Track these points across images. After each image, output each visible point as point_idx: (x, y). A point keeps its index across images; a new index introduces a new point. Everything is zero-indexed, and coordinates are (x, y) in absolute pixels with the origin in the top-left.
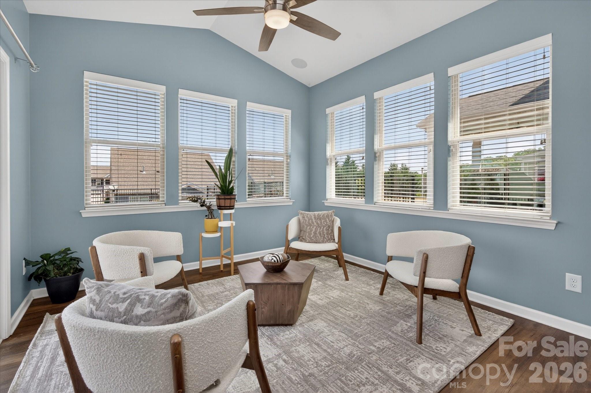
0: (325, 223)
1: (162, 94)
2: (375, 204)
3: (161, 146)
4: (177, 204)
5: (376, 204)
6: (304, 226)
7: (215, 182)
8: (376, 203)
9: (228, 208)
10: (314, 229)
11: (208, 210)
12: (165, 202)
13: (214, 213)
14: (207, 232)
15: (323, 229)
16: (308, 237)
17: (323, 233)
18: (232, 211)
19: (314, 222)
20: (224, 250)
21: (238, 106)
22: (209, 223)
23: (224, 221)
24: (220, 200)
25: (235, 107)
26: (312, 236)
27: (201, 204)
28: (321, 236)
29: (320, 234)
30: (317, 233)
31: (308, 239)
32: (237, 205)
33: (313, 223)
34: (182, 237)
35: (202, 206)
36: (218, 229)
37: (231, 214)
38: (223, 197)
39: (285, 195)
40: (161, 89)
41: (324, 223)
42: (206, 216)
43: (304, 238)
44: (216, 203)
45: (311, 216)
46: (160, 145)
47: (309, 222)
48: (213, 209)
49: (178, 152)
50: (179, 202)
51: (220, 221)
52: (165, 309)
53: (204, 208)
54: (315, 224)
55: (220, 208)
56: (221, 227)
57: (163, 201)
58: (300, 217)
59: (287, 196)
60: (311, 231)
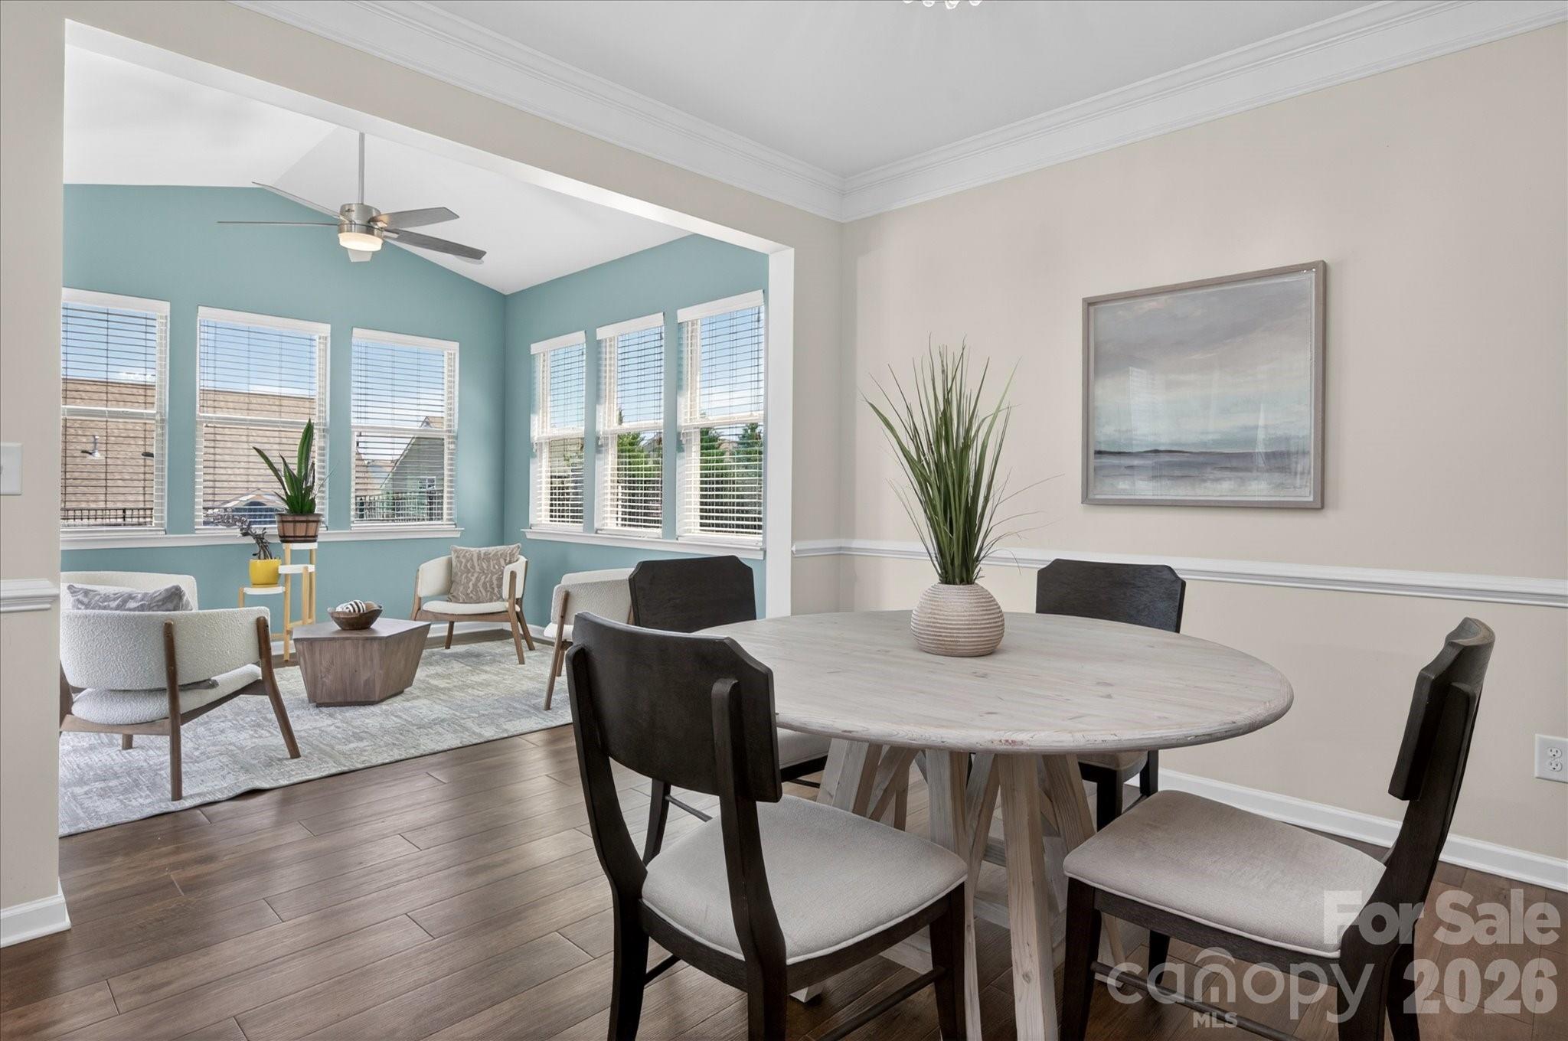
0: (497, 567)
1: (161, 317)
2: (596, 533)
3: (158, 417)
4: (193, 530)
5: (599, 532)
6: (456, 574)
7: (275, 490)
8: (601, 530)
9: (303, 539)
10: (474, 579)
11: (259, 544)
12: (166, 526)
13: (271, 548)
14: (255, 585)
15: (491, 578)
16: (461, 593)
17: (490, 586)
18: (313, 546)
19: (476, 565)
20: (291, 622)
21: (331, 336)
22: (260, 567)
23: (291, 564)
24: (285, 524)
25: (326, 338)
26: (469, 591)
27: (244, 531)
28: (487, 591)
29: (486, 589)
30: (480, 584)
31: (462, 597)
32: (324, 534)
33: (473, 567)
34: (195, 583)
35: (245, 534)
36: (275, 579)
37: (311, 550)
38: (290, 519)
39: (445, 517)
40: (162, 309)
41: (494, 568)
42: (254, 555)
43: (455, 594)
44: (277, 530)
45: (472, 555)
46: (154, 415)
47: (466, 566)
48: (269, 541)
49: (194, 430)
50: (196, 527)
51: (284, 564)
52: (158, 601)
53: (250, 540)
54: (477, 569)
55: (285, 539)
56: (286, 575)
57: (162, 525)
58: (453, 556)
59: (450, 520)
60: (468, 583)
